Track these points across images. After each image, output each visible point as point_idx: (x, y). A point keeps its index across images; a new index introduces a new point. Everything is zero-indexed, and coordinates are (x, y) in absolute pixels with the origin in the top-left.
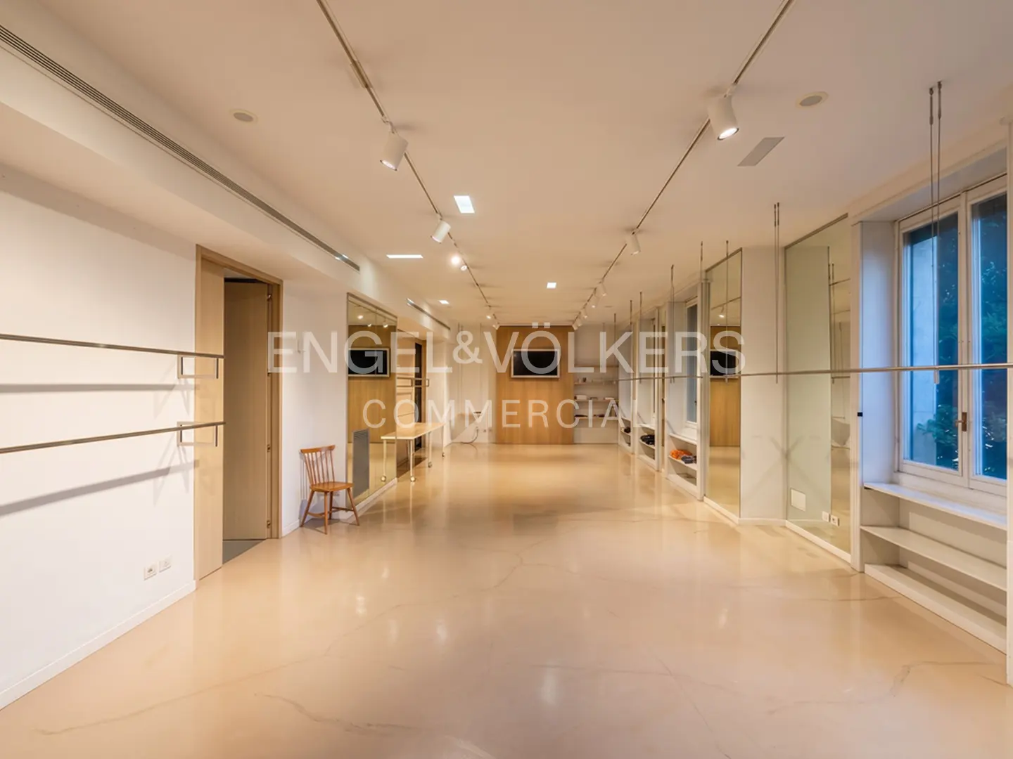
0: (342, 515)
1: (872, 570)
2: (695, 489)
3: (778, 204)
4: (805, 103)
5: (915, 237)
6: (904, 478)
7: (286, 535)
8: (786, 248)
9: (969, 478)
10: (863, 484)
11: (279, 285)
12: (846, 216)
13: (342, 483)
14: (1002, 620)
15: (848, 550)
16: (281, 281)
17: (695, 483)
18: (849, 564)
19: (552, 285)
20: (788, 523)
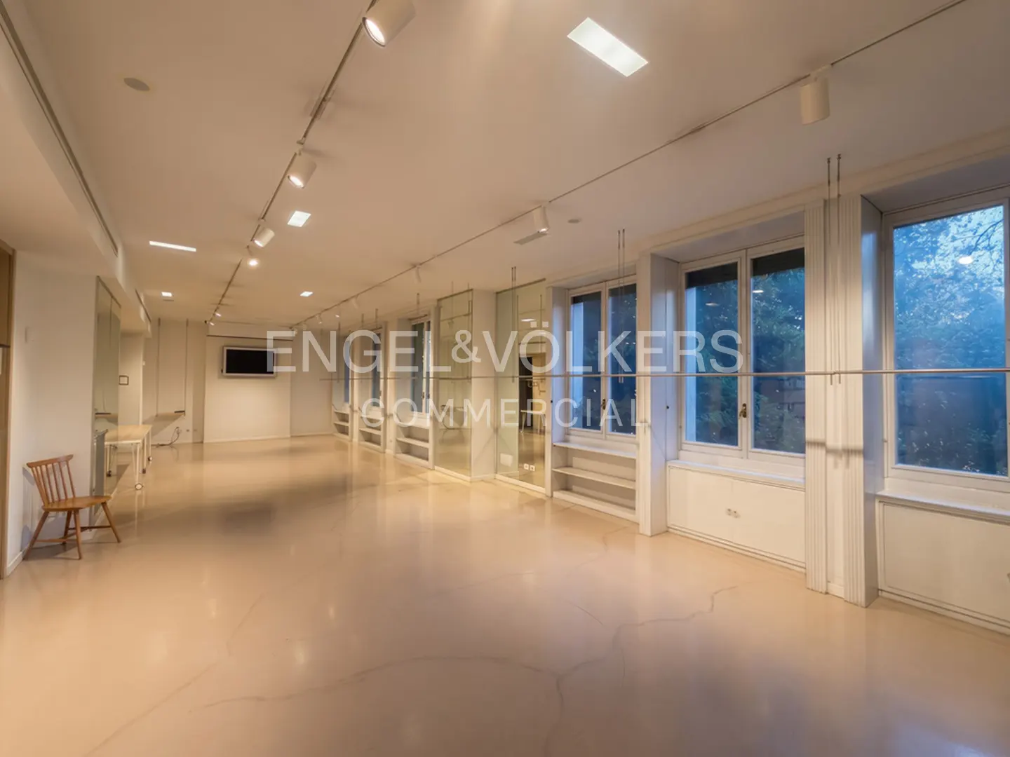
0: (86, 536)
1: (557, 494)
2: (429, 463)
3: (515, 268)
4: (571, 221)
5: (576, 300)
6: (571, 438)
7: (12, 573)
8: (497, 293)
9: (606, 434)
10: (552, 444)
11: (10, 256)
12: (544, 279)
13: (86, 497)
14: (634, 508)
15: (543, 486)
16: (14, 251)
17: (427, 459)
18: (543, 494)
19: (306, 294)
20: (499, 476)
